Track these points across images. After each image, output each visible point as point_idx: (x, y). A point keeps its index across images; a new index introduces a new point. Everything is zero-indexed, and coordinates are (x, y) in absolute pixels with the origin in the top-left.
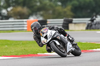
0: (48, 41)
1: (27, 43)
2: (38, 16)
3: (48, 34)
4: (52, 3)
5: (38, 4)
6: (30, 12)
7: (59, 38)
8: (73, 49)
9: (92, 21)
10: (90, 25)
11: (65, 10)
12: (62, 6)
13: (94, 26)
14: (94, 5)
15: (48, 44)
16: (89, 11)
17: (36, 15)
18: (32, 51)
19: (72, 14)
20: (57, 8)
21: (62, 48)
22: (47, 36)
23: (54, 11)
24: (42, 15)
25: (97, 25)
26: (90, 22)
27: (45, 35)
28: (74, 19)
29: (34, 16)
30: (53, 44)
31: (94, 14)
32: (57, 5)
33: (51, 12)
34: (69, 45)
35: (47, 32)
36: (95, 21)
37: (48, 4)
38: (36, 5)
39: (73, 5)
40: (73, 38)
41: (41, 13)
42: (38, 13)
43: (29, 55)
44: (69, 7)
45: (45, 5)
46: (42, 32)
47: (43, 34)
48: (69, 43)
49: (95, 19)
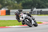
0: (23, 19)
1: (1, 21)
2: (6, 8)
3: (23, 16)
4: (12, 2)
5: (6, 2)
6: (2, 6)
7: (28, 18)
8: (35, 23)
9: (32, 10)
10: (31, 12)
11: (19, 5)
12: (17, 3)
13: (33, 13)
14: (33, 3)
15: (23, 21)
16: (30, 6)
17: (5, 7)
18: (3, 25)
19: (22, 7)
20: (15, 4)
21: (30, 23)
22: (23, 17)
23: (13, 6)
24: (7, 8)
25: (34, 13)
26: (31, 11)
27: (22, 17)
28: (23, 10)
29: (4, 8)
30: (26, 21)
31: (33, 7)
32: (15, 3)
33: (12, 6)
34: (33, 21)
35: (23, 15)
36: (33, 11)
37: (10, 3)
38: (5, 3)
39: (22, 3)
40: (34, 18)
41: (7, 7)
42: (6, 7)
43: (2, 27)
44: (21, 4)
45: (9, 3)
46: (20, 15)
47: (21, 16)
48: (33, 20)
49: (33, 10)
